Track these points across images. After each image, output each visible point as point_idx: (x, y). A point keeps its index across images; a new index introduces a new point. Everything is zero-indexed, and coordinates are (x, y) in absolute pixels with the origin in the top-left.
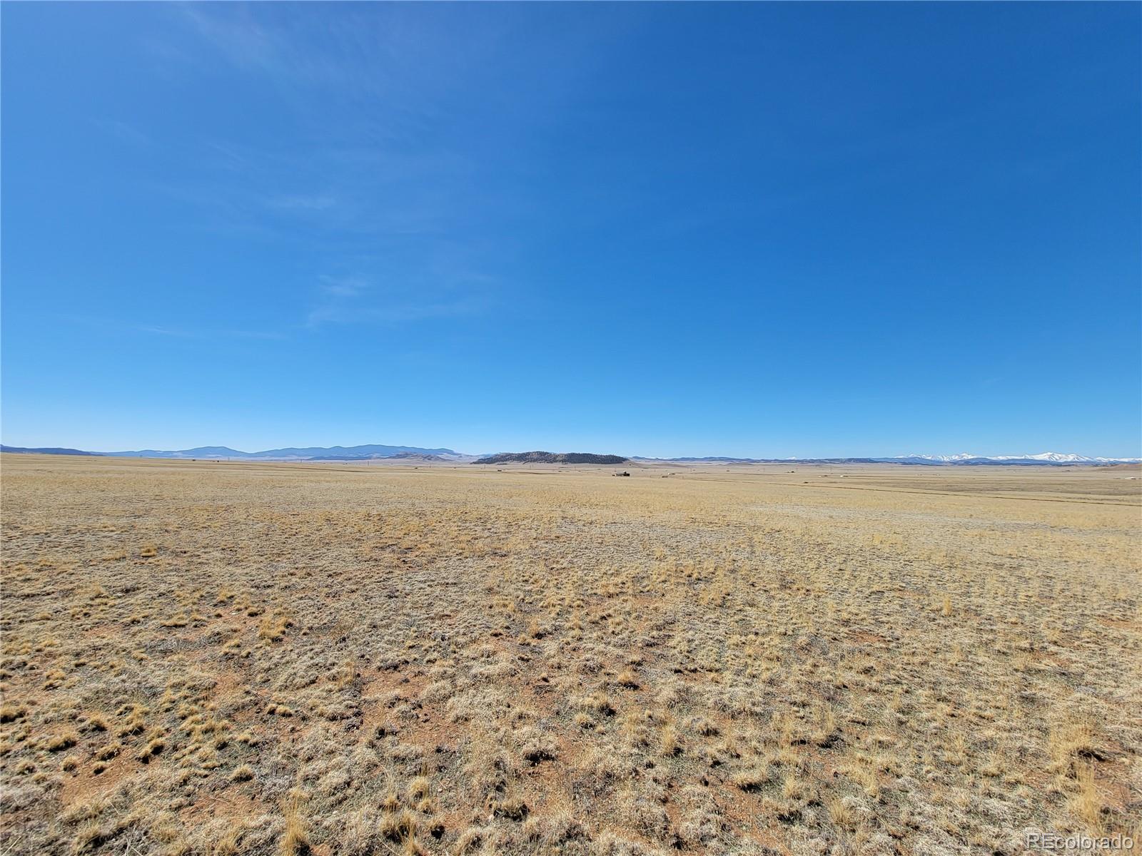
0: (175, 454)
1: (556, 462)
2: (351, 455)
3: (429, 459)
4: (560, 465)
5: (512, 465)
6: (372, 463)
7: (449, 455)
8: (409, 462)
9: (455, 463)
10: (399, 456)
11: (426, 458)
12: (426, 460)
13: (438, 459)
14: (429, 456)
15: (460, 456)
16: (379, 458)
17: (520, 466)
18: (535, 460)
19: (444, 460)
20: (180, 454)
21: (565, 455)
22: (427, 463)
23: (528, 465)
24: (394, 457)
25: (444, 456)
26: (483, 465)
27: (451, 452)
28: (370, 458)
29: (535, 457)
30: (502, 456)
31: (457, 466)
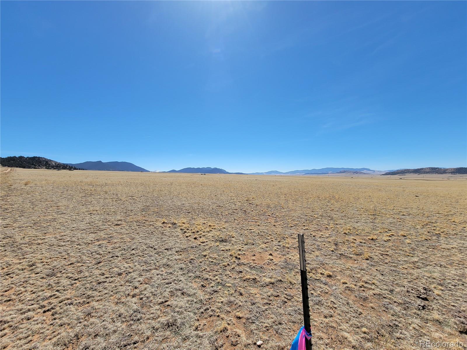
0: (264, 173)
1: (446, 173)
2: (320, 172)
3: (356, 173)
4: (450, 175)
5: (408, 176)
6: (330, 175)
7: (367, 171)
8: (346, 175)
9: (372, 175)
10: (341, 172)
11: (355, 173)
12: (355, 174)
13: (361, 173)
14: (356, 172)
15: (374, 171)
16: (331, 173)
17: (416, 176)
18: (427, 173)
19: (365, 173)
20: (265, 173)
21: (454, 169)
22: (356, 175)
23: (421, 176)
24: (339, 173)
25: (365, 171)
26: (389, 176)
27: (369, 170)
28: (328, 173)
29: (428, 171)
30: (402, 171)
31: (373, 176)
